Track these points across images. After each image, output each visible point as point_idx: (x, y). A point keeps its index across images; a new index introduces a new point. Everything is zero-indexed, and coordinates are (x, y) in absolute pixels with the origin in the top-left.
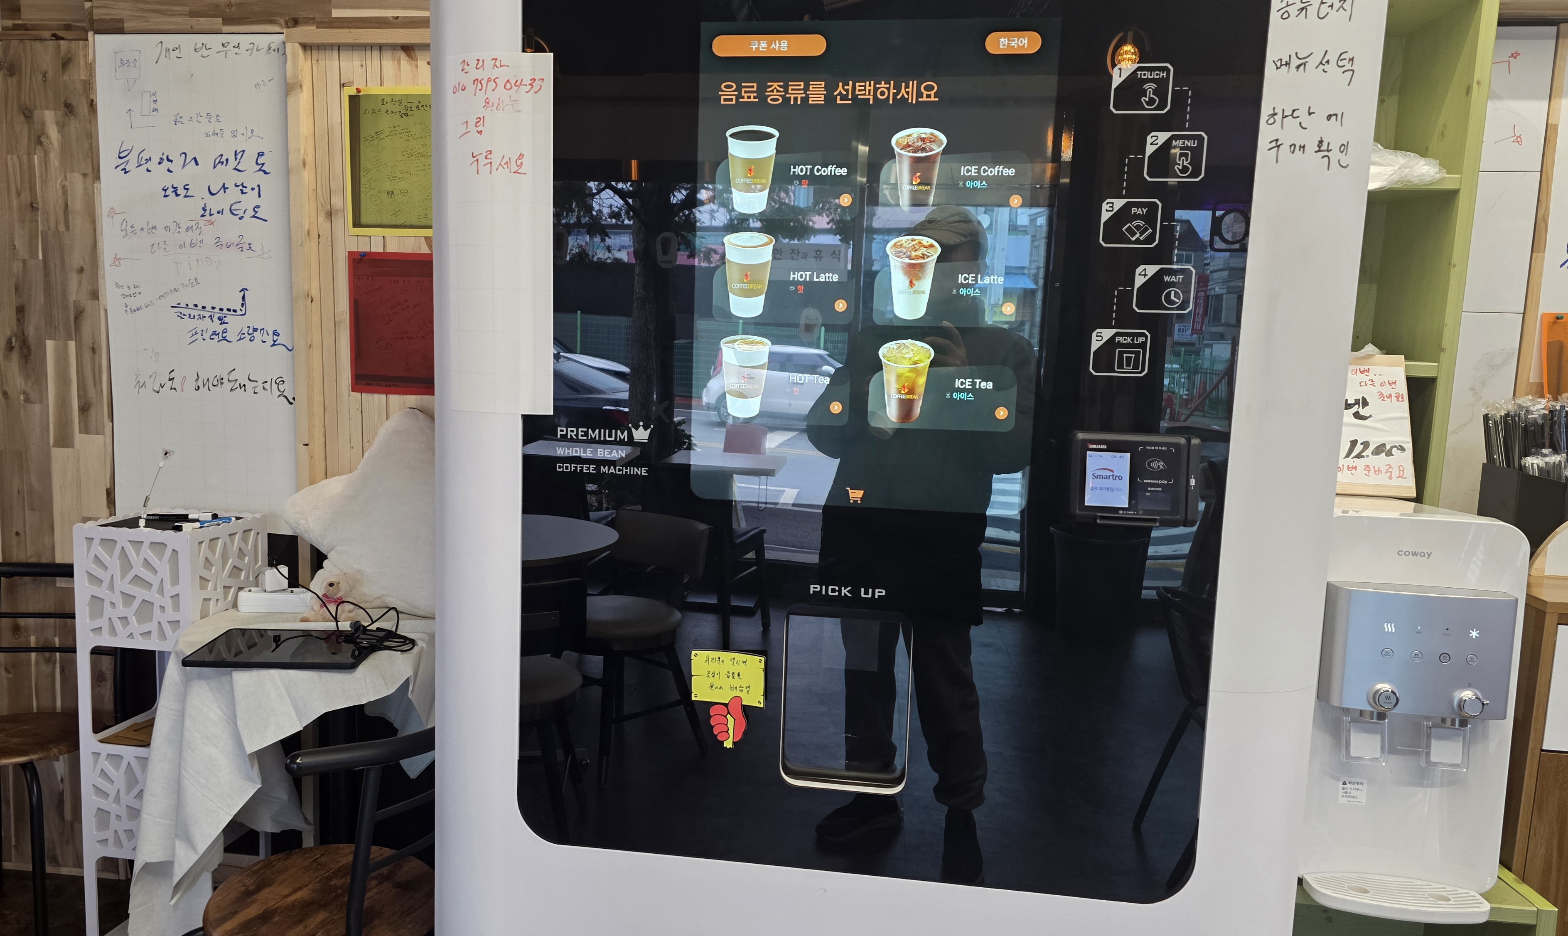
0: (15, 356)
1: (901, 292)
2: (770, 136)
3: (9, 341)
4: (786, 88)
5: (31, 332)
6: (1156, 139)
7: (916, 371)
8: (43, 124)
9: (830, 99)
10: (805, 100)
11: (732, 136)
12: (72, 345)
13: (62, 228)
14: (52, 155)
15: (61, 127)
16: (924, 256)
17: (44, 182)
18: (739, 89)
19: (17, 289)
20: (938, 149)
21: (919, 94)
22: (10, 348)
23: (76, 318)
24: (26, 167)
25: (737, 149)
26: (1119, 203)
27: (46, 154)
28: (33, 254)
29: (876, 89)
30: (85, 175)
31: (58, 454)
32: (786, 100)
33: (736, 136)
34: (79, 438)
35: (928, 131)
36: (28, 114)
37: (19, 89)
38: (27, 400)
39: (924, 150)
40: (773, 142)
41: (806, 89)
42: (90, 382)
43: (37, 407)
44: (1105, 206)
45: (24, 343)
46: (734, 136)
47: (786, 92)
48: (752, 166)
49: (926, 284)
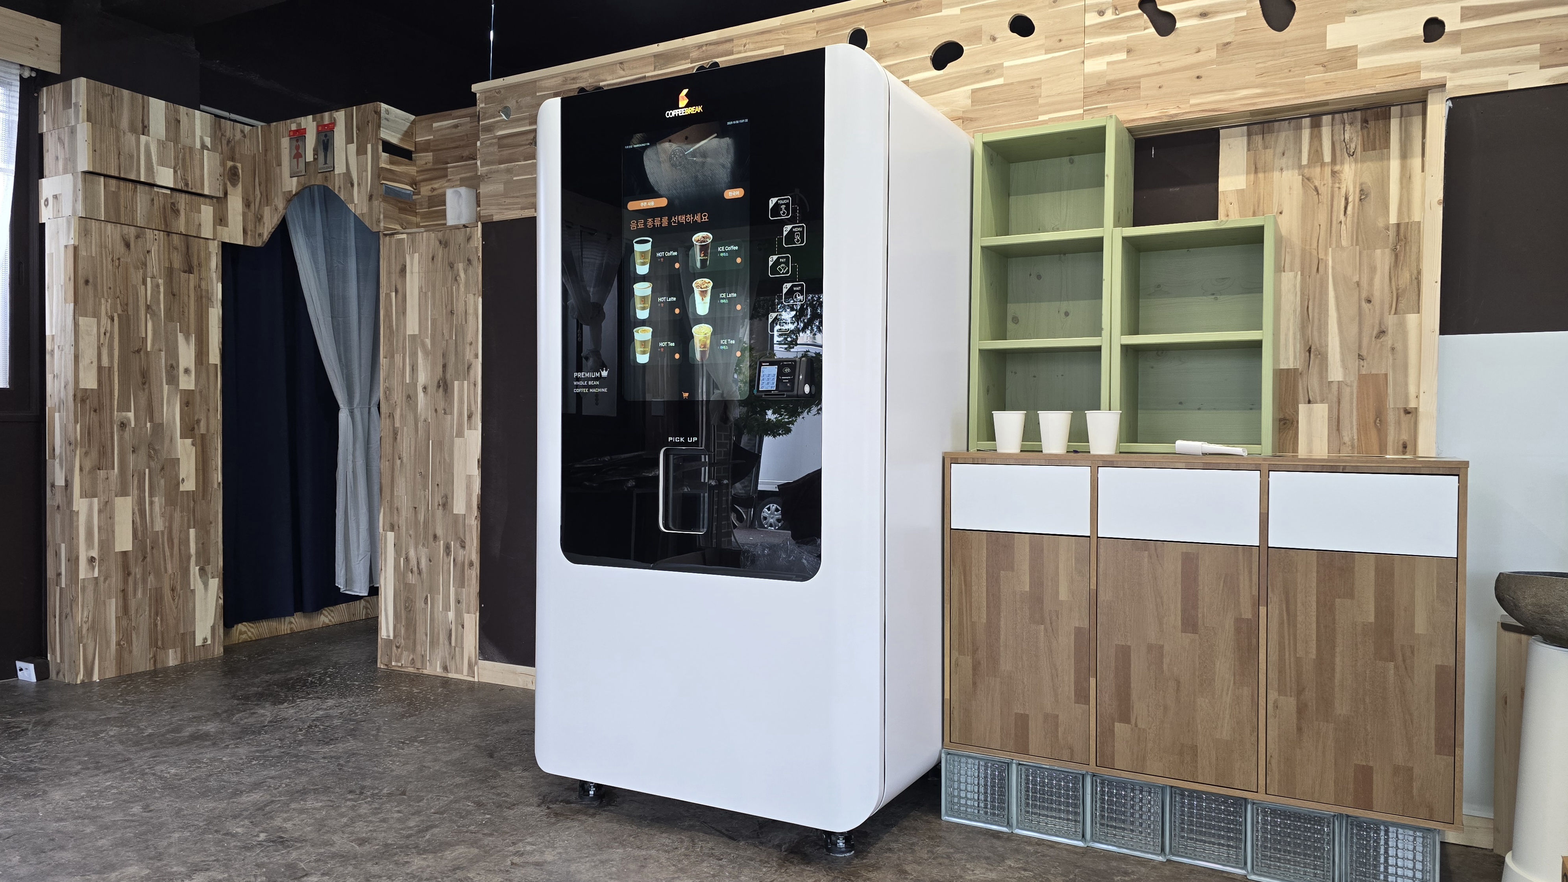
0: (441, 389)
1: (699, 303)
2: (648, 241)
3: (439, 382)
5: (448, 376)
6: (787, 228)
7: (706, 337)
8: (458, 270)
9: (670, 223)
10: (661, 225)
12: (466, 382)
13: (464, 323)
14: (461, 286)
15: (466, 271)
16: (707, 287)
17: (457, 300)
18: (637, 223)
19: (443, 355)
20: (709, 241)
21: (702, 219)
22: (439, 386)
23: (468, 368)
24: (450, 293)
25: (638, 248)
26: (775, 257)
27: (459, 285)
28: (451, 338)
29: (686, 217)
30: (474, 294)
31: (457, 441)
32: (654, 225)
34: (466, 432)
35: (706, 233)
36: (451, 266)
37: (449, 254)
38: (445, 413)
39: (704, 242)
40: (650, 244)
41: (661, 220)
42: (473, 402)
43: (449, 417)
44: (770, 259)
45: (445, 383)
46: (636, 242)
47: (654, 222)
48: (643, 254)
49: (708, 299)
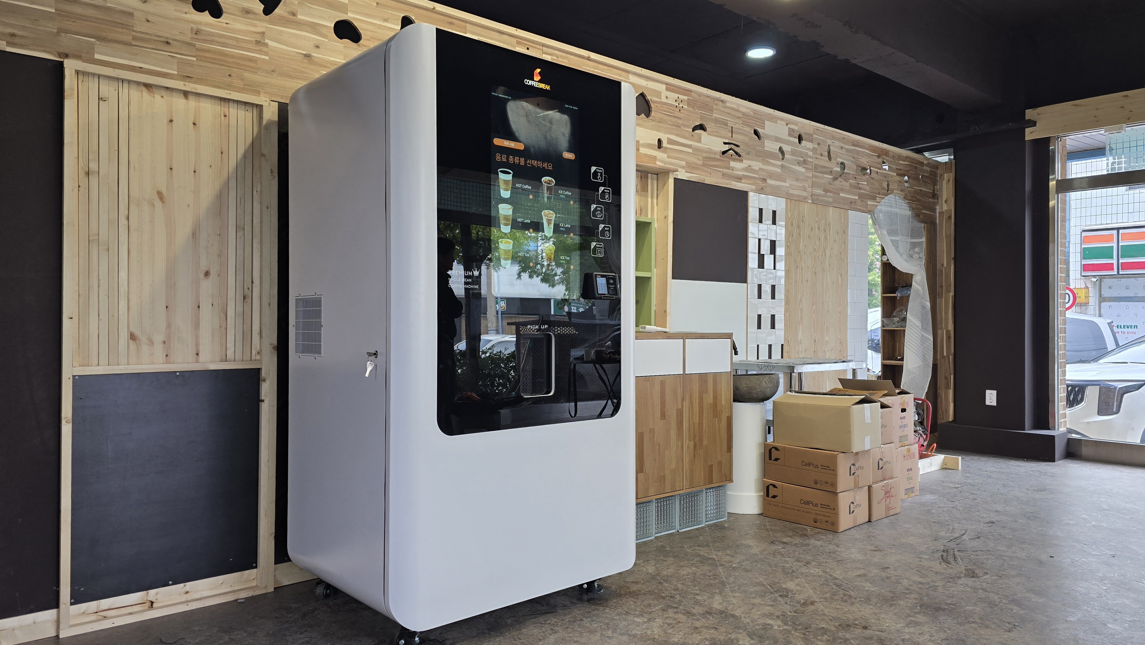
1: (546, 228)
2: (510, 173)
4: (514, 158)
6: (601, 189)
7: (551, 253)
9: (525, 163)
10: (519, 163)
11: (500, 171)
16: (551, 217)
18: (501, 156)
20: (553, 184)
21: (548, 167)
25: (502, 176)
26: (595, 206)
29: (537, 163)
32: (514, 162)
33: (502, 172)
35: (551, 178)
39: (550, 184)
40: (511, 175)
41: (519, 160)
44: (592, 207)
47: (514, 159)
48: (506, 182)
49: (552, 225)
